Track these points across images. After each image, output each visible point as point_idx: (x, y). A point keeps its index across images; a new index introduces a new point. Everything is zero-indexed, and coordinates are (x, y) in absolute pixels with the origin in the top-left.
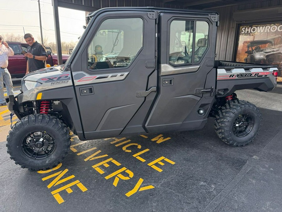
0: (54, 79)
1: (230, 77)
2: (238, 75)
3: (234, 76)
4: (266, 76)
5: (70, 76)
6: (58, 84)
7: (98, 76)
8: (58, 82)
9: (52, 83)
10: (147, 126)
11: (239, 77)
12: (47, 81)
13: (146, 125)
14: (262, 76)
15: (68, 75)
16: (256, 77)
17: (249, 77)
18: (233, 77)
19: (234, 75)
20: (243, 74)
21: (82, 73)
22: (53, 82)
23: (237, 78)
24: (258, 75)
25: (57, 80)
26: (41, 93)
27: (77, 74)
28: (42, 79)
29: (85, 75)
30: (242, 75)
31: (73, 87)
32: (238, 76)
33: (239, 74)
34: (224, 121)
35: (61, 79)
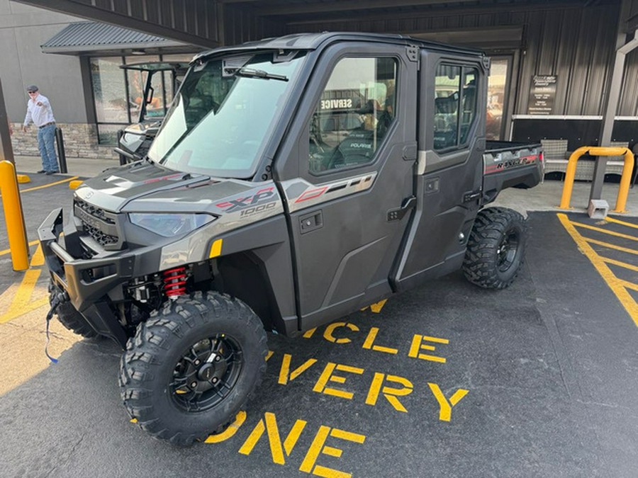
0: (244, 202)
1: (498, 167)
2: (506, 164)
3: (502, 166)
5: (275, 191)
6: (255, 212)
7: (330, 186)
8: (256, 207)
9: (242, 212)
10: (400, 279)
11: (507, 167)
12: (231, 208)
13: (398, 277)
14: (530, 162)
15: (271, 189)
19: (502, 164)
20: (512, 161)
21: (301, 183)
22: (246, 210)
25: (252, 203)
26: (221, 240)
27: (292, 185)
28: (218, 205)
29: (308, 186)
30: (510, 164)
31: (283, 216)
33: (507, 162)
34: (488, 248)
35: (259, 200)
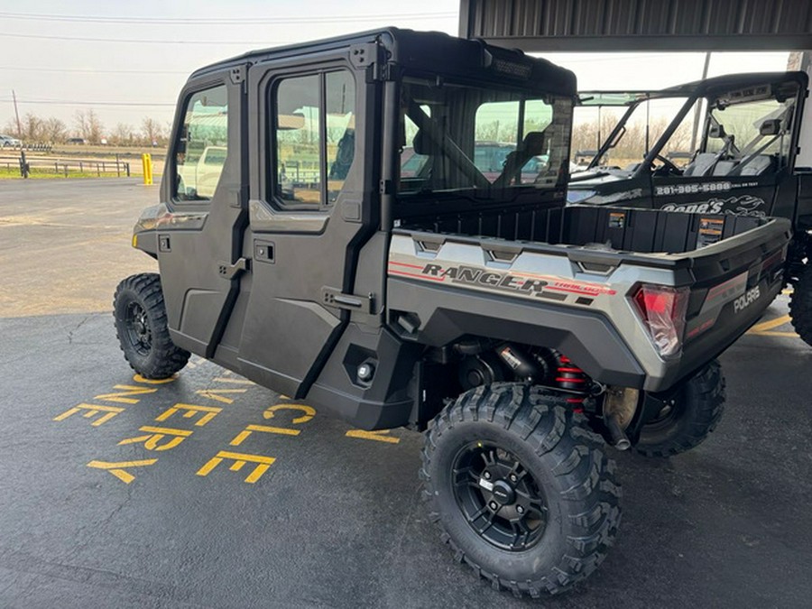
1: (426, 271)
2: (453, 272)
3: (439, 273)
4: (589, 301)
11: (457, 279)
14: (563, 297)
16: (533, 296)
17: (497, 288)
18: (435, 272)
19: (439, 268)
20: (474, 269)
23: (448, 281)
24: (544, 289)
30: (468, 273)
32: (453, 275)
33: (457, 267)
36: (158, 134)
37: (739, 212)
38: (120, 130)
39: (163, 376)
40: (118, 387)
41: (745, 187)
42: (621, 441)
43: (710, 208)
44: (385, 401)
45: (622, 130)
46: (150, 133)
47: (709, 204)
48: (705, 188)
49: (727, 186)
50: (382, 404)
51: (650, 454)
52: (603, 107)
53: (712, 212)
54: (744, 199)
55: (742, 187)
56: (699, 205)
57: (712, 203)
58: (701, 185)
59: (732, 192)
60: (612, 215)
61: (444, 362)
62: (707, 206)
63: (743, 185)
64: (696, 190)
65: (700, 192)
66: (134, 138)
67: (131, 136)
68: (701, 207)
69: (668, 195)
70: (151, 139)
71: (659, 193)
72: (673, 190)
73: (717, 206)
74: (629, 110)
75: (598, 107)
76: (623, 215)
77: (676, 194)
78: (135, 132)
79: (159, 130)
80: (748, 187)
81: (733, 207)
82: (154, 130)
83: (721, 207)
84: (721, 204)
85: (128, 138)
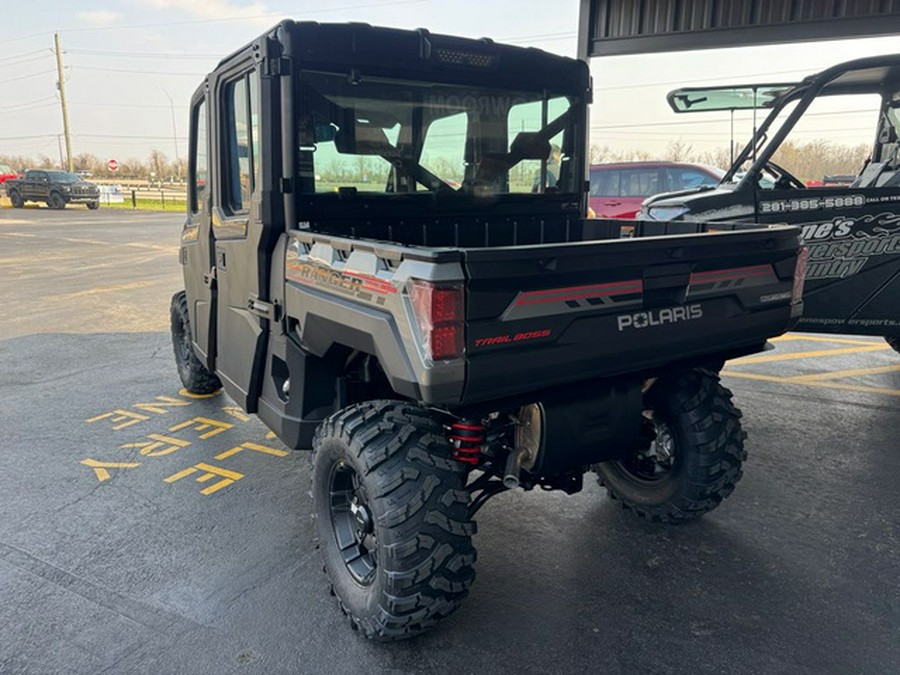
1: (303, 273)
3: (309, 274)
4: (383, 301)
11: (318, 279)
14: (371, 297)
16: (355, 297)
17: (337, 289)
19: (309, 269)
20: (326, 270)
23: (314, 283)
24: (361, 288)
32: (315, 277)
36: (369, 170)
37: (876, 234)
38: (333, 166)
39: (203, 391)
40: (161, 398)
41: (885, 202)
42: (509, 476)
43: (836, 229)
44: (303, 418)
45: (763, 138)
46: (361, 169)
47: (834, 223)
48: (829, 203)
49: (859, 200)
50: (299, 420)
51: (649, 516)
52: (735, 111)
53: (838, 233)
54: (884, 218)
55: (881, 203)
56: (819, 225)
57: (838, 223)
58: (822, 199)
59: (866, 208)
60: (623, 228)
61: (367, 379)
62: (830, 226)
63: (883, 199)
64: (816, 206)
65: (821, 209)
66: (346, 174)
67: (343, 172)
68: (822, 228)
69: (777, 213)
70: (362, 175)
71: (764, 210)
72: (784, 206)
73: (845, 227)
74: (773, 112)
75: (730, 111)
76: (633, 228)
77: (788, 211)
78: (347, 168)
79: (370, 166)
80: (890, 202)
81: (869, 228)
82: (365, 166)
83: (851, 227)
84: (851, 223)
85: (340, 174)
